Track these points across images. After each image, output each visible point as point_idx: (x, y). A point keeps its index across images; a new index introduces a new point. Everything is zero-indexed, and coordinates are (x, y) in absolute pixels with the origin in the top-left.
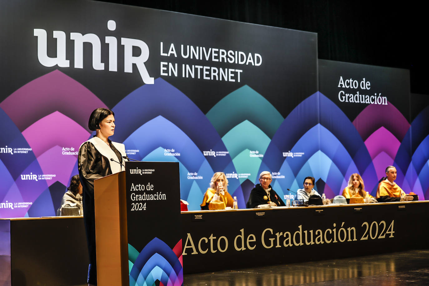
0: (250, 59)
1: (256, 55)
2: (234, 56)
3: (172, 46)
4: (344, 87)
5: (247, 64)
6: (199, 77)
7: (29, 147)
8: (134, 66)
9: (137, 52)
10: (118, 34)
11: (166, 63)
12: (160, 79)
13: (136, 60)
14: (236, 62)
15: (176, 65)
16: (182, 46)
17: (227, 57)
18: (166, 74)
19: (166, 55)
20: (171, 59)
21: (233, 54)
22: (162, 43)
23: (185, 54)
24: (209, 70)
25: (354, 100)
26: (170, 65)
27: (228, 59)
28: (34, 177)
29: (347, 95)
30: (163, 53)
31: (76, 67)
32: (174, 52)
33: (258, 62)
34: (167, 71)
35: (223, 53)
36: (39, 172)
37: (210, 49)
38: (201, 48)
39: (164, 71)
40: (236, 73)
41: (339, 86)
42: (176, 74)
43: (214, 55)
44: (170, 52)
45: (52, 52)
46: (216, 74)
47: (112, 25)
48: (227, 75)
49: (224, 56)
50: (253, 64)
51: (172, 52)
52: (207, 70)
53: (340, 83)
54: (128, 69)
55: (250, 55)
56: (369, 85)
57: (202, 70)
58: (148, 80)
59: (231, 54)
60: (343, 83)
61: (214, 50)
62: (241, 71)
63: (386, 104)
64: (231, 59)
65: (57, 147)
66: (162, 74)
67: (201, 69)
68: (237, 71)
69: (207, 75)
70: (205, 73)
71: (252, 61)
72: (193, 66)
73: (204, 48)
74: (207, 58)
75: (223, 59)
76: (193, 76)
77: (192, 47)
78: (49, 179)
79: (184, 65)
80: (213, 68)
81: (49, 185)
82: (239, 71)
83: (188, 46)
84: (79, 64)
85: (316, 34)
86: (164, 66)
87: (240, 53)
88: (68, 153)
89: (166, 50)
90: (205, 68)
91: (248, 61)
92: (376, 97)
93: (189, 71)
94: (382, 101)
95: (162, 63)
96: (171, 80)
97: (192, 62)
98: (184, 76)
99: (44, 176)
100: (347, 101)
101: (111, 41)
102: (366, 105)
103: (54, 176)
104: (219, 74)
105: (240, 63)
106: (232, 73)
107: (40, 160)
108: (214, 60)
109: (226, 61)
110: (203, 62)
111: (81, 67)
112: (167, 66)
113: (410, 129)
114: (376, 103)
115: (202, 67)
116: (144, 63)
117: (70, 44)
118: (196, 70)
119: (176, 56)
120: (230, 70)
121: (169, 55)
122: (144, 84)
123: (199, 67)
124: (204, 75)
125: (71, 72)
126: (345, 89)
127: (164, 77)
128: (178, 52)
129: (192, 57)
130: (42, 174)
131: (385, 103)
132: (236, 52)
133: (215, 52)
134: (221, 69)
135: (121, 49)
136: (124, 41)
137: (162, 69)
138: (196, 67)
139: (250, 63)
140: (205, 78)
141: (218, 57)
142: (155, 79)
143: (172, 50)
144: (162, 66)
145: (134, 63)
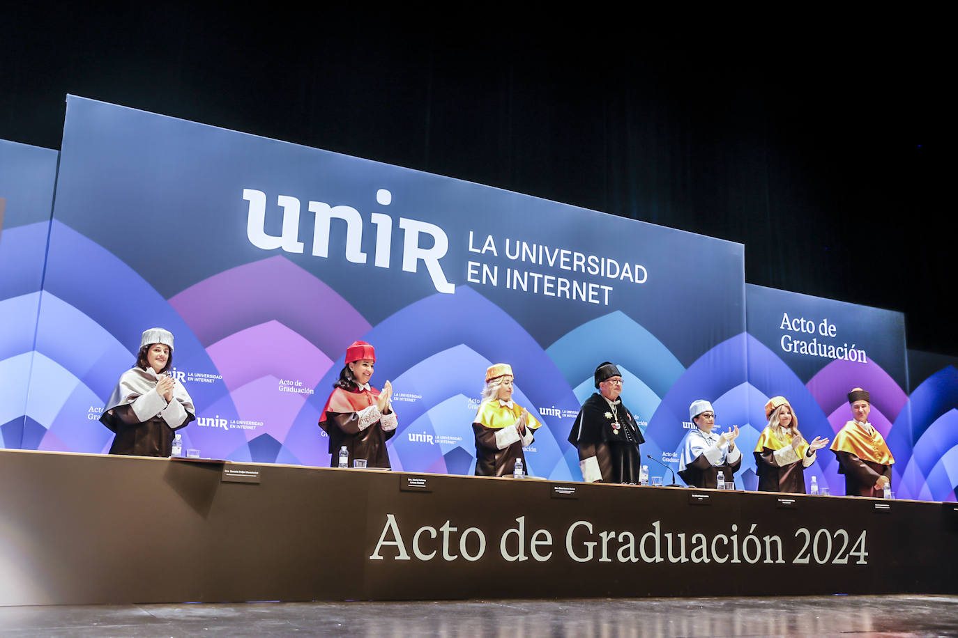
0: (627, 272)
1: (637, 267)
2: (599, 264)
3: (490, 238)
4: (790, 328)
5: (622, 278)
6: (536, 291)
7: (217, 374)
8: (421, 263)
9: (426, 241)
10: (395, 212)
11: (478, 264)
12: (465, 287)
13: (423, 254)
14: (603, 274)
15: (496, 268)
16: (508, 241)
17: (586, 264)
18: (478, 281)
19: (479, 251)
20: (487, 258)
21: (597, 261)
22: (471, 233)
23: (513, 254)
24: (555, 283)
25: (808, 351)
26: (486, 268)
27: (589, 268)
28: (223, 423)
29: (796, 342)
30: (473, 248)
31: (315, 254)
32: (493, 249)
33: (641, 277)
35: (579, 259)
36: (232, 415)
37: (557, 250)
38: (541, 247)
39: (473, 276)
40: (601, 292)
41: (782, 327)
42: (495, 282)
43: (563, 259)
44: (486, 247)
45: (273, 226)
46: (566, 289)
48: (587, 293)
49: (582, 263)
50: (632, 280)
51: (489, 249)
52: (549, 281)
53: (783, 323)
54: (409, 266)
55: (627, 265)
56: (835, 330)
57: (541, 281)
58: (444, 286)
59: (593, 261)
60: (788, 323)
61: (563, 252)
62: (611, 289)
63: (865, 361)
64: (593, 269)
65: (270, 378)
66: (470, 279)
67: (539, 278)
68: (602, 287)
69: (549, 289)
70: (546, 285)
71: (630, 275)
72: (526, 273)
73: (546, 248)
74: (551, 264)
75: (579, 267)
76: (525, 288)
77: (525, 245)
78: (251, 428)
79: (509, 270)
80: (560, 280)
81: (250, 438)
82: (607, 289)
83: (518, 243)
84: (321, 248)
85: (743, 245)
86: (474, 268)
87: (609, 261)
88: (288, 390)
89: (479, 244)
90: (547, 277)
91: (624, 274)
92: (846, 349)
93: (517, 280)
94: (858, 356)
95: (470, 263)
96: (485, 290)
97: (524, 266)
98: (508, 286)
99: (240, 422)
100: (795, 351)
101: (381, 220)
102: (829, 360)
103: (261, 424)
104: (571, 290)
105: (609, 276)
106: (594, 289)
107: (236, 396)
108: (562, 267)
109: (583, 271)
110: (544, 269)
111: (325, 255)
112: (480, 269)
113: (911, 405)
114: (846, 359)
115: (541, 276)
116: (439, 260)
117: (307, 219)
118: (531, 280)
119: (496, 254)
120: (591, 285)
121: (483, 252)
122: (435, 291)
123: (536, 276)
124: (546, 289)
125: (306, 261)
126: (792, 333)
127: (472, 285)
128: (500, 248)
129: (524, 259)
130: (238, 419)
131: (862, 359)
132: (603, 259)
133: (566, 256)
134: (575, 283)
135: (398, 233)
136: (404, 223)
137: (470, 271)
138: (531, 274)
139: (627, 278)
140: (547, 293)
141: (571, 264)
142: (456, 286)
143: (490, 245)
144: (470, 267)
145: (421, 258)
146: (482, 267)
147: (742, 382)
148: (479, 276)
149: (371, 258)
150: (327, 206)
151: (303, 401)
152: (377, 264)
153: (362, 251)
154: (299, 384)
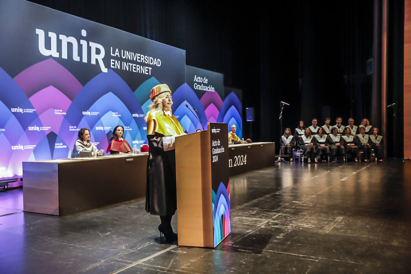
1: (158, 60)
2: (148, 59)
3: (117, 50)
4: (196, 81)
5: (154, 64)
6: (131, 70)
7: (34, 109)
8: (97, 60)
9: (98, 52)
10: (88, 39)
11: (114, 60)
12: (110, 69)
13: (98, 57)
14: (149, 63)
15: (119, 62)
16: (122, 51)
17: (145, 59)
18: (114, 67)
19: (113, 55)
20: (116, 58)
22: (112, 48)
23: (124, 56)
25: (201, 89)
26: (116, 61)
29: (198, 86)
30: (112, 54)
31: (63, 57)
32: (118, 54)
33: (159, 64)
34: (114, 65)
35: (143, 57)
36: (40, 125)
37: (136, 54)
38: (132, 53)
39: (113, 65)
40: (148, 69)
41: (195, 81)
42: (119, 68)
43: (138, 58)
44: (116, 54)
45: (48, 46)
46: (139, 69)
47: (84, 33)
48: (144, 70)
49: (143, 59)
50: (157, 65)
51: (117, 54)
52: (134, 66)
53: (195, 79)
54: (93, 62)
55: (155, 59)
56: (207, 81)
57: (132, 66)
58: (104, 70)
60: (196, 79)
62: (151, 68)
63: (214, 91)
64: (146, 61)
65: (51, 110)
66: (112, 67)
67: (131, 65)
68: (149, 68)
70: (134, 68)
71: (156, 63)
73: (133, 53)
74: (135, 59)
75: (142, 60)
76: (128, 70)
77: (127, 52)
78: (47, 129)
79: (123, 62)
80: (137, 66)
81: (47, 133)
82: (150, 68)
83: (125, 51)
84: (65, 56)
85: (185, 51)
86: (113, 62)
87: (151, 58)
88: (58, 113)
89: (114, 53)
91: (155, 63)
92: (209, 87)
93: (126, 66)
94: (212, 89)
95: (112, 60)
96: (116, 70)
97: (127, 61)
98: (123, 69)
99: (43, 128)
100: (198, 89)
101: (84, 43)
102: (205, 91)
103: (50, 128)
104: (140, 69)
105: (151, 64)
106: (147, 69)
107: (42, 117)
108: (138, 61)
109: (144, 62)
110: (133, 62)
111: (66, 58)
112: (114, 62)
113: (223, 104)
114: (210, 91)
115: (132, 64)
116: (102, 59)
117: (59, 42)
118: (129, 65)
119: (119, 56)
120: (146, 67)
121: (115, 56)
122: (102, 72)
123: (131, 64)
124: (133, 69)
125: (60, 60)
126: (197, 82)
127: (112, 68)
128: (120, 54)
129: (127, 58)
130: (42, 126)
132: (149, 57)
133: (139, 56)
134: (141, 66)
135: (89, 48)
136: (91, 44)
137: (112, 63)
138: (129, 64)
139: (155, 64)
140: (134, 71)
141: (140, 59)
142: (108, 69)
143: (117, 53)
144: (111, 62)
145: (97, 58)
147: (185, 100)
149: (81, 59)
150: (65, 37)
151: (63, 117)
154: (61, 111)
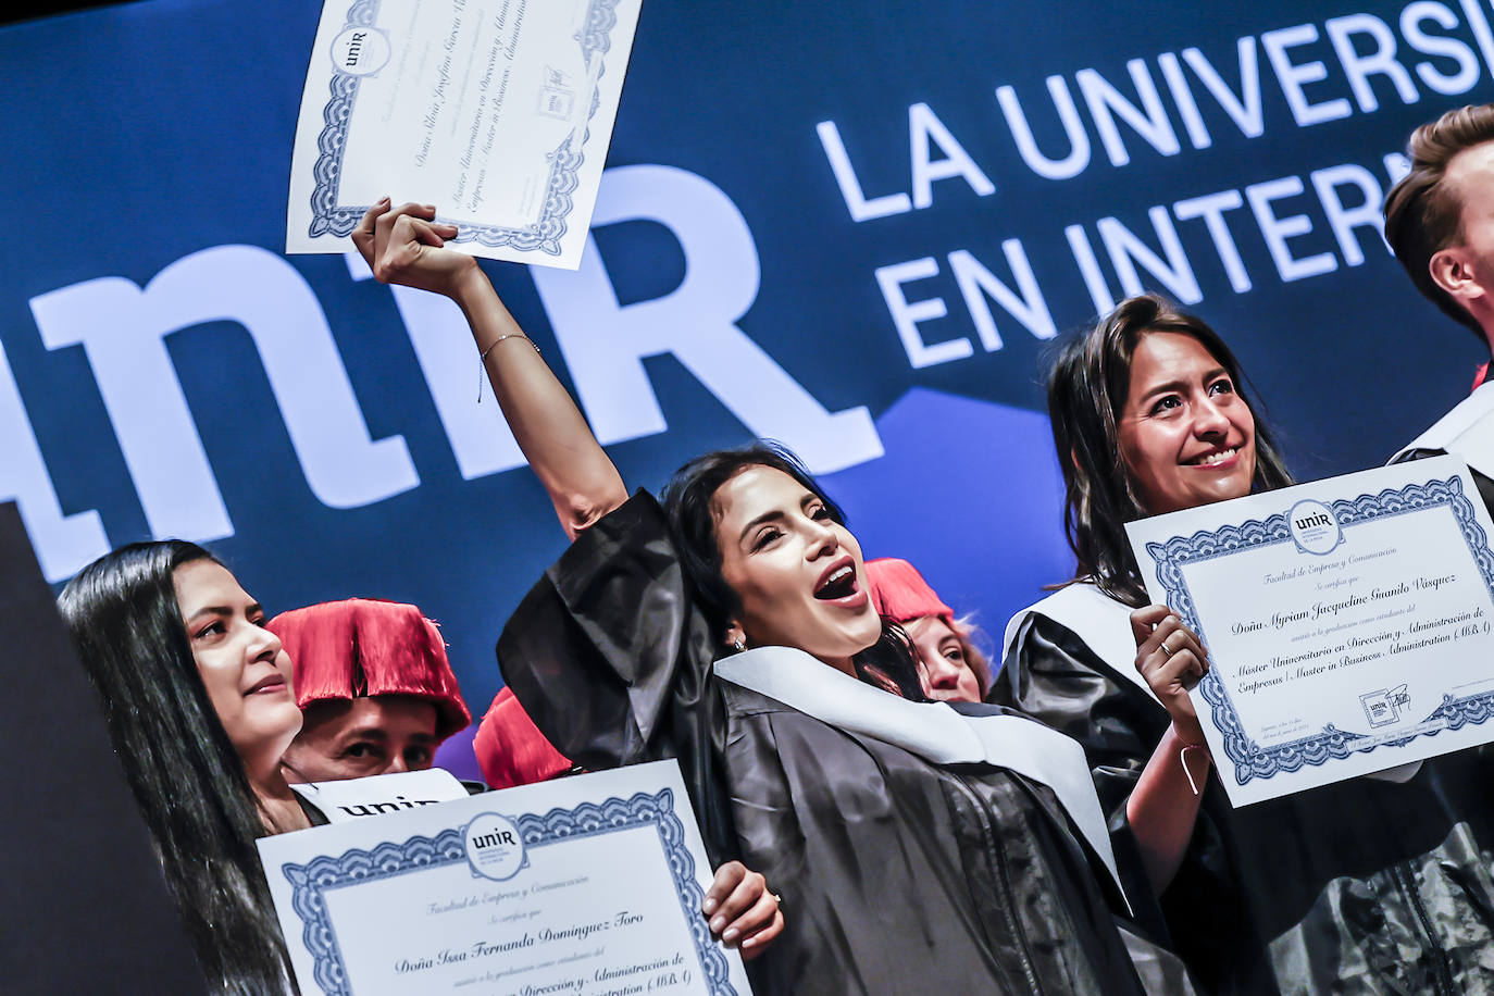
2: (1464, 33)
3: (922, 119)
6: (1241, 281)
8: (665, 373)
9: (643, 262)
11: (926, 268)
12: (917, 401)
15: (1013, 250)
16: (1007, 97)
17: (1408, 57)
18: (960, 349)
19: (896, 204)
20: (953, 224)
21: (1448, 20)
22: (828, 132)
23: (1056, 146)
24: (1307, 203)
26: (966, 268)
27: (1427, 72)
30: (869, 195)
32: (959, 163)
34: (954, 326)
35: (1365, 45)
37: (1246, 47)
38: (1168, 62)
39: (931, 332)
43: (1292, 79)
44: (925, 173)
46: (1368, 213)
49: (1385, 61)
51: (942, 170)
52: (1282, 208)
57: (1242, 223)
59: (1429, 27)
61: (1276, 42)
64: (1449, 67)
66: (921, 356)
67: (1228, 216)
69: (1300, 247)
70: (1276, 232)
72: (1159, 216)
73: (1194, 57)
74: (1251, 122)
75: (1379, 82)
76: (1185, 289)
77: (1090, 81)
79: (1076, 235)
80: (1325, 181)
83: (1057, 86)
86: (914, 291)
89: (884, 172)
90: (1261, 196)
95: (890, 279)
97: (1135, 187)
108: (1306, 115)
109: (1408, 93)
110: (1228, 161)
112: (944, 285)
115: (1231, 199)
116: (742, 324)
118: (1194, 235)
119: (983, 186)
121: (923, 198)
123: (1211, 208)
124: (1280, 253)
127: (943, 378)
128: (990, 146)
129: (1118, 155)
133: (1297, 55)
137: (906, 317)
138: (1186, 210)
140: (1291, 270)
141: (1334, 86)
142: (875, 416)
143: (936, 154)
144: (894, 298)
145: (654, 347)
146: (946, 271)
148: (957, 323)
149: (432, 449)
150: (116, 289)
152: (471, 467)
153: (377, 432)
